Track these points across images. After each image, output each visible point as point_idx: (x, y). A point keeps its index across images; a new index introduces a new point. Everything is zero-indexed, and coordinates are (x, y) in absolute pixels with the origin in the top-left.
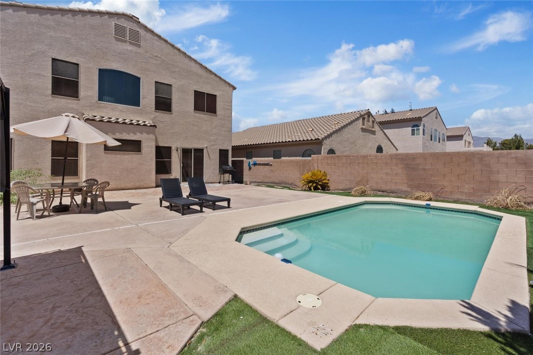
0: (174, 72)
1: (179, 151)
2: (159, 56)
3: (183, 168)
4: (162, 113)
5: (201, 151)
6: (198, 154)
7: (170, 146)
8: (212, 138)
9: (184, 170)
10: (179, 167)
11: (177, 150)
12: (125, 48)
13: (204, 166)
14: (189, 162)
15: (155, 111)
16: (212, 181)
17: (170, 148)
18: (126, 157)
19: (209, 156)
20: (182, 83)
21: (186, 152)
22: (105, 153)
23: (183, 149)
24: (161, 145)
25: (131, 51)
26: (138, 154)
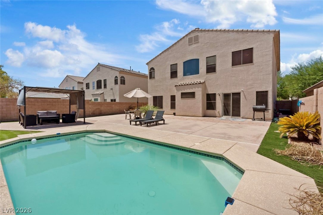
0: (217, 47)
1: (221, 95)
2: (208, 42)
3: (224, 106)
4: (210, 74)
5: (239, 94)
6: (235, 97)
7: (215, 93)
8: (248, 83)
9: (225, 107)
10: (221, 106)
11: (219, 95)
12: (193, 47)
13: (241, 105)
14: (229, 103)
15: (206, 74)
16: (249, 117)
17: (215, 94)
18: (189, 100)
19: (246, 98)
20: (223, 51)
21: (226, 96)
22: (182, 99)
23: (224, 94)
24: (210, 93)
25: (195, 47)
26: (194, 99)
